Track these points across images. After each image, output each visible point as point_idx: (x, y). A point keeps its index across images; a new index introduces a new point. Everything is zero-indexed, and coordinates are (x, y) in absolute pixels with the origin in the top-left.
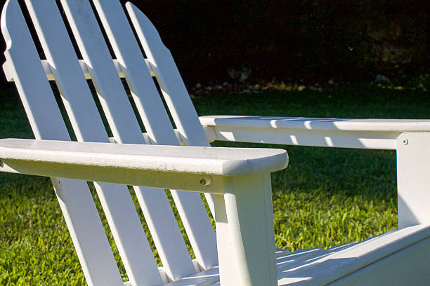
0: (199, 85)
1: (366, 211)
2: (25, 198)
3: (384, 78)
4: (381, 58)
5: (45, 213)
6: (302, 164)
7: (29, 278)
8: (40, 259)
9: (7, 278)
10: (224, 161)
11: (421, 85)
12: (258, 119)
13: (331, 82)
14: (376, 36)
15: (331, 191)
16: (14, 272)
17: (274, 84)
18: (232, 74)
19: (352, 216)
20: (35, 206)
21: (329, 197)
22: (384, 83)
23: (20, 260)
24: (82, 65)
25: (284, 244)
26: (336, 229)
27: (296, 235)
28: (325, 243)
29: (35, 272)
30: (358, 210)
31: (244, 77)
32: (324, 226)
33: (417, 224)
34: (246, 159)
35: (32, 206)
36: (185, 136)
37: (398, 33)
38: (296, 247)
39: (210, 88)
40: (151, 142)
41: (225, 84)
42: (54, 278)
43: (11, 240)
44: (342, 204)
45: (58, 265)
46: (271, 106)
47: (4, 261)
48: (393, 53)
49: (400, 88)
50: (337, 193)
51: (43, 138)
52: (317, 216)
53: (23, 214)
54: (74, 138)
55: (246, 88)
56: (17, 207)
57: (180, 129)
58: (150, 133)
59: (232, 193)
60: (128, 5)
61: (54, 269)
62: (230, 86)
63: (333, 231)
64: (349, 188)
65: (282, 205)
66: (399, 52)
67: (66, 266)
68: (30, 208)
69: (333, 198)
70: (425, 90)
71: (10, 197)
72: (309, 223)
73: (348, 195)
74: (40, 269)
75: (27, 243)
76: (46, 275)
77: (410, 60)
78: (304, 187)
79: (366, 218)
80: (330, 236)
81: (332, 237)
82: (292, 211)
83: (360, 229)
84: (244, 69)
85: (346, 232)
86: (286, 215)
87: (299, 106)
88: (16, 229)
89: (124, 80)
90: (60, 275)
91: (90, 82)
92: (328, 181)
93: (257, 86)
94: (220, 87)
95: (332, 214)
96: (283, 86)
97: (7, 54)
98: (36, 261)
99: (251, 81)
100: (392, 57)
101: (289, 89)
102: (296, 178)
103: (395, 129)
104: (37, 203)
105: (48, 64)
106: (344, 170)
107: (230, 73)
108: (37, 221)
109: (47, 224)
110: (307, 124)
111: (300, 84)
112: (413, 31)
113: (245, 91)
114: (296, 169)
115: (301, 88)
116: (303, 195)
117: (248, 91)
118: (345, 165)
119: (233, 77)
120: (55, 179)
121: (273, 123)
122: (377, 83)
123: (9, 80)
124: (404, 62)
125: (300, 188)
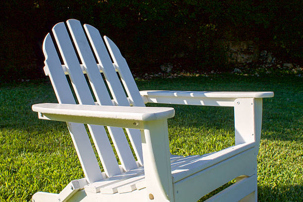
0: (146, 74)
1: (226, 137)
2: (59, 131)
3: (238, 70)
4: (236, 60)
5: (68, 139)
6: (195, 113)
7: (59, 170)
8: (65, 161)
9: (49, 171)
10: (143, 114)
11: (257, 74)
12: (168, 92)
13: (212, 72)
14: (234, 49)
15: (209, 127)
16: (52, 167)
17: (184, 73)
18: (163, 68)
19: (218, 139)
20: (63, 136)
21: (208, 130)
22: (238, 72)
23: (55, 162)
24: (82, 67)
25: (184, 153)
26: (210, 145)
27: (190, 149)
28: (204, 153)
29: (62, 167)
30: (222, 136)
31: (169, 70)
32: (204, 144)
33: (244, 143)
34: (153, 113)
35: (62, 135)
36: (132, 101)
37: (245, 48)
38: (190, 154)
39: (152, 76)
40: (116, 105)
41: (160, 73)
42: (71, 170)
43: (51, 152)
44: (214, 133)
45: (73, 164)
46: (182, 84)
47: (47, 162)
48: (243, 58)
49: (246, 75)
50: (212, 127)
51: (62, 103)
52: (201, 139)
53: (57, 139)
54: (77, 103)
55: (170, 75)
56: (55, 136)
57: (130, 97)
58: (115, 100)
59: (148, 129)
60: (105, 37)
61: (71, 166)
62: (162, 74)
63: (208, 146)
64: (218, 125)
65: (184, 134)
66: (246, 57)
67: (77, 165)
68: (61, 136)
69: (209, 130)
70: (258, 76)
71: (52, 131)
72: (197, 143)
73: (217, 129)
74: (65, 166)
75: (59, 153)
76: (67, 169)
77: (251, 61)
78: (196, 125)
79: (225, 140)
80: (207, 149)
81: (208, 150)
82: (189, 137)
83: (222, 146)
84: (169, 66)
85: (215, 147)
86: (186, 139)
87: (196, 84)
88: (53, 146)
89: (102, 74)
90: (74, 169)
91: (85, 75)
92: (207, 122)
93: (175, 74)
94: (157, 75)
95: (208, 138)
96: (188, 74)
97: (45, 62)
98: (63, 162)
99: (173, 72)
100: (242, 59)
101: (191, 75)
102: (192, 120)
103: (234, 97)
104: (64, 134)
105: (65, 67)
106: (216, 116)
107: (162, 68)
108: (64, 142)
109: (69, 144)
110: (192, 94)
111: (197, 73)
112: (252, 46)
113: (169, 77)
114: (192, 116)
115: (197, 75)
116: (195, 129)
117: (171, 77)
118: (217, 113)
119: (163, 70)
120: (68, 123)
121: (175, 94)
122: (235, 73)
123: (46, 75)
124: (248, 62)
125: (194, 126)
